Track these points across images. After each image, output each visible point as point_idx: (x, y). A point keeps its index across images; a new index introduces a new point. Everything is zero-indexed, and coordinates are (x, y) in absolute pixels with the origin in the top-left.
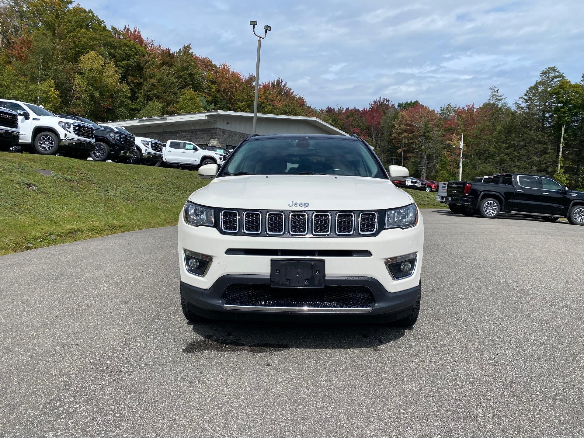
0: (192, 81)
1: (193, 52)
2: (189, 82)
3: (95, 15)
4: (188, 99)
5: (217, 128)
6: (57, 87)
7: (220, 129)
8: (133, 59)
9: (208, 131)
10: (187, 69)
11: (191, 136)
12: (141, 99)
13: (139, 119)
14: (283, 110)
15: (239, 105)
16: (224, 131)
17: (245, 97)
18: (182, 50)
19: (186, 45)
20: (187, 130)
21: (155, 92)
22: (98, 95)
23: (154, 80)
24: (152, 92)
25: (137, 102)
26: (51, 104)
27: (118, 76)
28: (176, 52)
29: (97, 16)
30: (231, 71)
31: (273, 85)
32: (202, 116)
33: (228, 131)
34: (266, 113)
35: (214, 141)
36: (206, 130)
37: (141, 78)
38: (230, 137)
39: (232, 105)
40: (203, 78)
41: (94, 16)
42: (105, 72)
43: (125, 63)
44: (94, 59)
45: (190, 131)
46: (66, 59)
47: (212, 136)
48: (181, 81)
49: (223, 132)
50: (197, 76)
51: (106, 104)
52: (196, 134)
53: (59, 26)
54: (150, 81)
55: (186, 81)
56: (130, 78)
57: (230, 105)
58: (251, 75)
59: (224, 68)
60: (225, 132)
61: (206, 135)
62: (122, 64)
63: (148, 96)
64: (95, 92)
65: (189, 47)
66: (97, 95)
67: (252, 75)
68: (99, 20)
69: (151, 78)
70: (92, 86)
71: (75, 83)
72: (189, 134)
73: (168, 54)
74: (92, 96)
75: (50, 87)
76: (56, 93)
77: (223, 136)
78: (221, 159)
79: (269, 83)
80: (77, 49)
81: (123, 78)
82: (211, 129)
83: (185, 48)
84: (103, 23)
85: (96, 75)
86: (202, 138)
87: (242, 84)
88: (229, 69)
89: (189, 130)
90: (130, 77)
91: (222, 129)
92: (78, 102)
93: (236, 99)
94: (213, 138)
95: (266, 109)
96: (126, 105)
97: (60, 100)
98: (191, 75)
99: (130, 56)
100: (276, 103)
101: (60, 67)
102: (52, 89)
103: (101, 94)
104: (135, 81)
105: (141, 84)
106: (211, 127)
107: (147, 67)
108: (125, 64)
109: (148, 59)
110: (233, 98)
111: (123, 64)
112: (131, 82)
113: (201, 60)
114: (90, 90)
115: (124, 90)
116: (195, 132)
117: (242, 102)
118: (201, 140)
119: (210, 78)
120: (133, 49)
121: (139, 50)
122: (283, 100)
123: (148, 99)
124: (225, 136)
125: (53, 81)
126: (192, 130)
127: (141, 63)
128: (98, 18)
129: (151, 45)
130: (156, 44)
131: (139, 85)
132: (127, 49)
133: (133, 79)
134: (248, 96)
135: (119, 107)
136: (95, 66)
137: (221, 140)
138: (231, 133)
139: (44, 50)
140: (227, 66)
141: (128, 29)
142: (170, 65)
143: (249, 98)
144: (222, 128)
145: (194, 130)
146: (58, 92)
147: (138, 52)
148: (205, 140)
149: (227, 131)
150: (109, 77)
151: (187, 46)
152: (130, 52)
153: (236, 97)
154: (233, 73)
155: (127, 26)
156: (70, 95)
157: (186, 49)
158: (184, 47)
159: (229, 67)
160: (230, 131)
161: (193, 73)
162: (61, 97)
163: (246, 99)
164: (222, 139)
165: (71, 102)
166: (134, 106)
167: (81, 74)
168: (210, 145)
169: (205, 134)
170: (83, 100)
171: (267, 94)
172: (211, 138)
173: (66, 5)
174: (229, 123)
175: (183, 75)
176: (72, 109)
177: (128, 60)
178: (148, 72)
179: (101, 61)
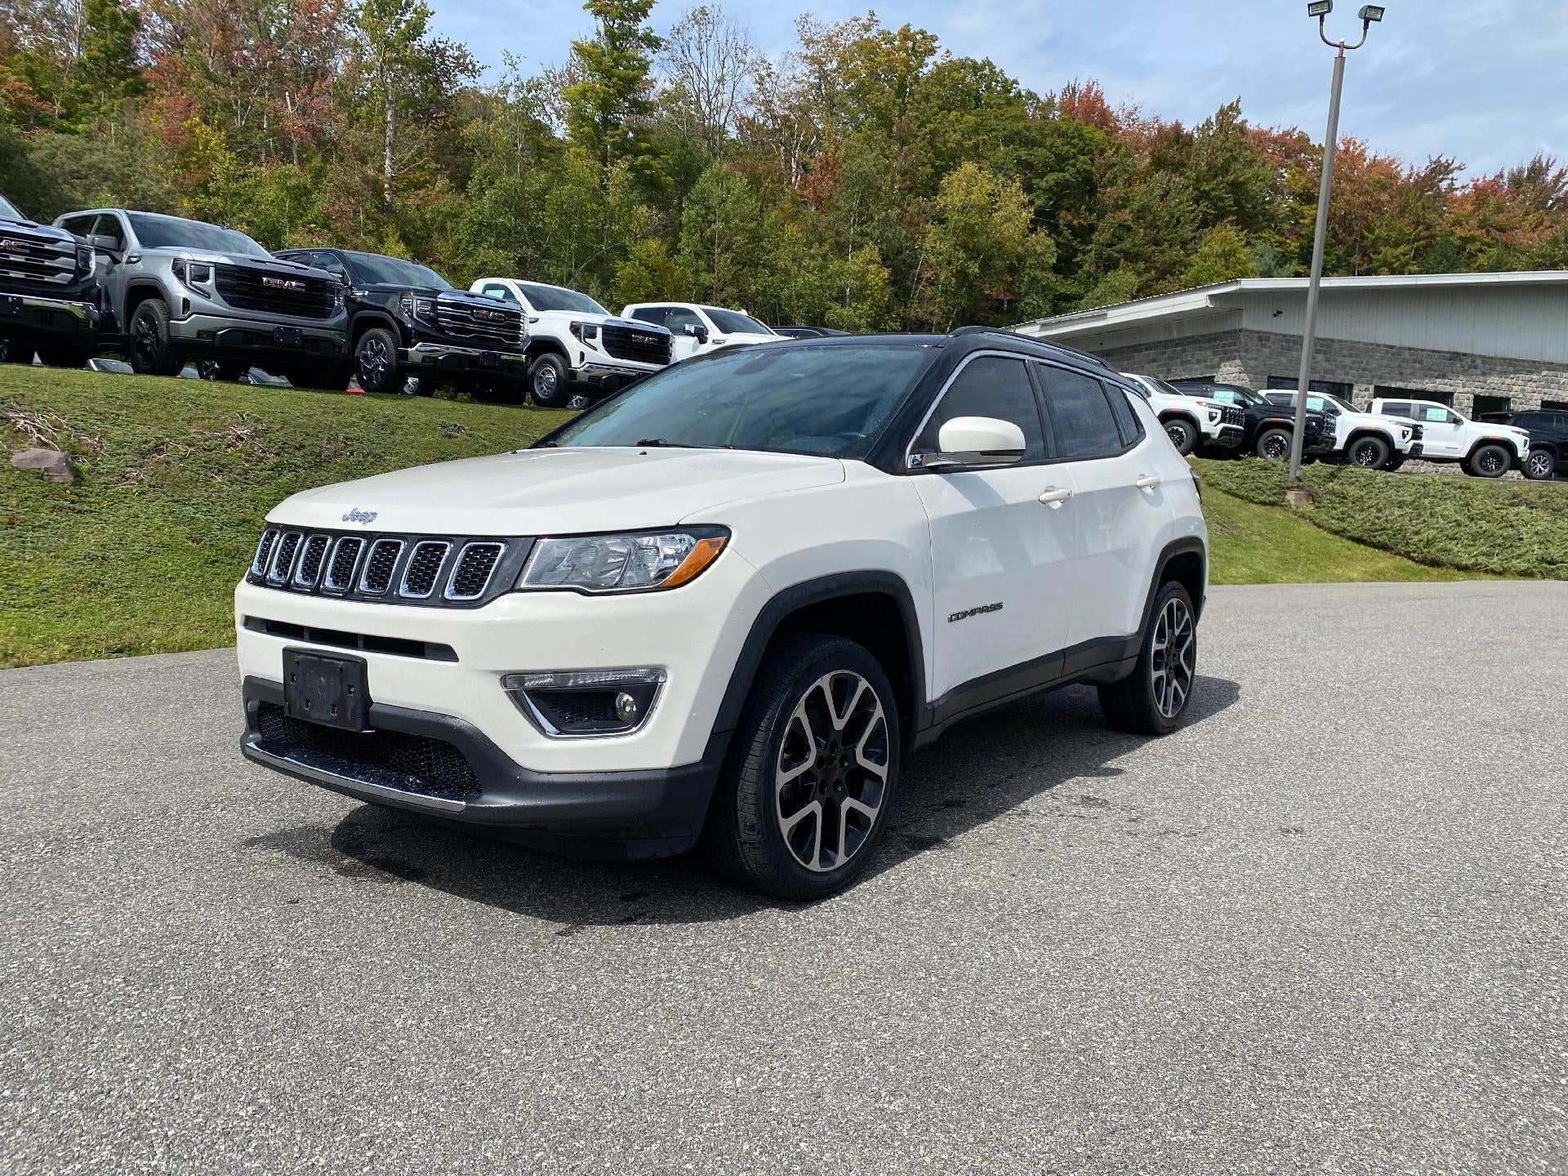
0: (1236, 203)
1: (1246, 121)
2: (1229, 206)
3: (997, 70)
4: (1219, 256)
5: (1240, 331)
6: (886, 260)
7: (1251, 332)
8: (1074, 165)
9: (1215, 340)
10: (1225, 169)
11: (1171, 358)
12: (1086, 267)
13: (1042, 321)
14: (1543, 256)
15: (1385, 254)
16: (1263, 338)
17: (1407, 230)
18: (1213, 120)
19: (1226, 105)
20: (1161, 342)
21: (1127, 244)
22: (976, 270)
23: (1126, 216)
24: (1118, 247)
25: (1077, 276)
26: (869, 301)
27: (1027, 215)
28: (1198, 129)
29: (1001, 71)
30: (1370, 155)
31: (1516, 181)
32: (1197, 301)
33: (1277, 334)
34: (1480, 269)
35: (1231, 366)
36: (1211, 339)
37: (1091, 211)
38: (1280, 354)
39: (1362, 259)
40: (1276, 189)
41: (995, 72)
42: (996, 211)
43: (1052, 178)
44: (971, 180)
45: (1169, 344)
46: (910, 190)
47: (1225, 352)
48: (1207, 206)
49: (1260, 339)
50: (1253, 187)
51: (993, 290)
52: (1184, 351)
53: (903, 112)
54: (1114, 218)
55: (1220, 204)
56: (1064, 217)
57: (1356, 259)
58: (1434, 160)
59: (1346, 151)
60: (1267, 339)
61: (1209, 353)
62: (1044, 184)
63: (1109, 259)
64: (970, 264)
65: (1234, 108)
66: (974, 268)
67: (1438, 161)
68: (1006, 80)
69: (1118, 208)
70: (965, 247)
71: (927, 246)
72: (1164, 353)
73: (1176, 137)
74: (962, 275)
75: (871, 262)
76: (881, 275)
77: (1259, 351)
78: (1212, 418)
79: (1501, 176)
80: (938, 163)
81: (1044, 218)
82: (1225, 333)
83: (1222, 113)
84: (1014, 85)
85: (975, 219)
86: (1199, 362)
87: (1403, 190)
88: (1363, 151)
89: (1165, 341)
90: (1063, 213)
91: (1258, 332)
92: (929, 292)
93: (1378, 238)
94: (1228, 360)
95: (1482, 259)
96: (1044, 287)
97: (889, 289)
98: (1235, 186)
99: (1067, 159)
100: (1522, 237)
101: (894, 213)
102: (873, 267)
103: (985, 266)
104: (1075, 222)
105: (1092, 228)
106: (1226, 330)
107: (1109, 181)
108: (1052, 182)
109: (1114, 160)
110: (1367, 238)
111: (1047, 181)
112: (1065, 225)
113: (1275, 141)
114: (959, 259)
115: (1039, 249)
116: (1182, 345)
117: (1397, 245)
118: (1197, 366)
119: (1298, 189)
120: (1075, 141)
121: (1091, 140)
122: (1547, 223)
123: (1109, 265)
124: (1266, 351)
125: (877, 248)
126: (1173, 340)
127: (1092, 173)
128: (1003, 75)
129: (1133, 120)
130: (1144, 116)
131: (1085, 233)
132: (1059, 141)
133: (1070, 217)
134: (1418, 224)
135: (1027, 294)
136: (973, 197)
137: (1252, 363)
138: (1288, 341)
139: (863, 177)
140: (1355, 143)
141: (1074, 89)
142: (1177, 167)
143: (1420, 231)
144: (1255, 329)
145: (1179, 339)
146: (885, 273)
147: (1087, 145)
148: (1207, 367)
149: (1272, 337)
150: (1008, 219)
151: (1231, 108)
152: (1066, 148)
153: (1377, 231)
154: (1375, 163)
155: (1072, 83)
156: (914, 276)
157: (1226, 114)
158: (1221, 111)
159: (1363, 147)
160: (1285, 336)
161: (1241, 179)
162: (894, 283)
163: (1410, 234)
164: (1256, 359)
165: (914, 294)
166: (1068, 287)
167: (942, 221)
168: (1219, 379)
169: (1206, 349)
170: (943, 285)
171: (1488, 211)
172: (1222, 360)
173: (923, 60)
174: (1279, 313)
175: (1213, 190)
176: (916, 311)
177: (1062, 170)
178: (1109, 195)
179: (986, 183)
